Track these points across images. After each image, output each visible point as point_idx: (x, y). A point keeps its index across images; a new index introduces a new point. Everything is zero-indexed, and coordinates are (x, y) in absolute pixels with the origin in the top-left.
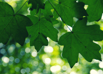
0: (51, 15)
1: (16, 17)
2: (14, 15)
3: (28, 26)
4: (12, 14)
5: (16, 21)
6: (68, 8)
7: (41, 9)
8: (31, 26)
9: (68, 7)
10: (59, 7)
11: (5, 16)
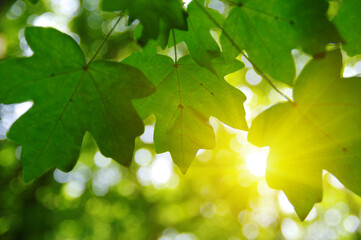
0: (214, 48)
1: (93, 73)
2: (85, 68)
3: (138, 97)
4: (76, 65)
5: (96, 85)
6: (270, 19)
7: (177, 31)
8: (147, 95)
9: (270, 15)
10: (240, 20)
11: (53, 75)
